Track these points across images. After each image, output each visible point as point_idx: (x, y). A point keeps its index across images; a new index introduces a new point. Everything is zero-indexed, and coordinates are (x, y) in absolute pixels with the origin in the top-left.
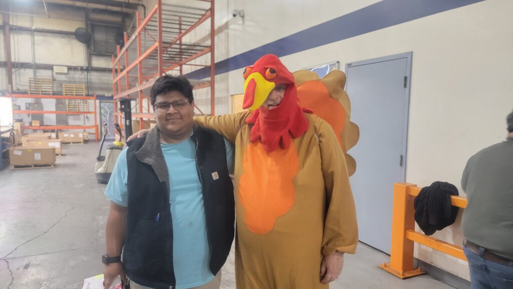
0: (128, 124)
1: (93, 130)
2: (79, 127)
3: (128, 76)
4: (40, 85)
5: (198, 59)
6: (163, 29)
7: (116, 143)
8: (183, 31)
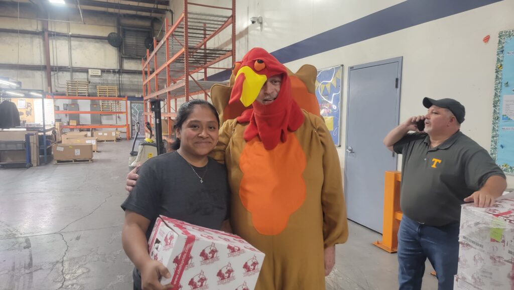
0: (158, 122)
1: (125, 129)
2: (111, 126)
3: (157, 79)
4: (77, 87)
5: (220, 62)
6: (189, 35)
7: (147, 140)
8: (207, 36)
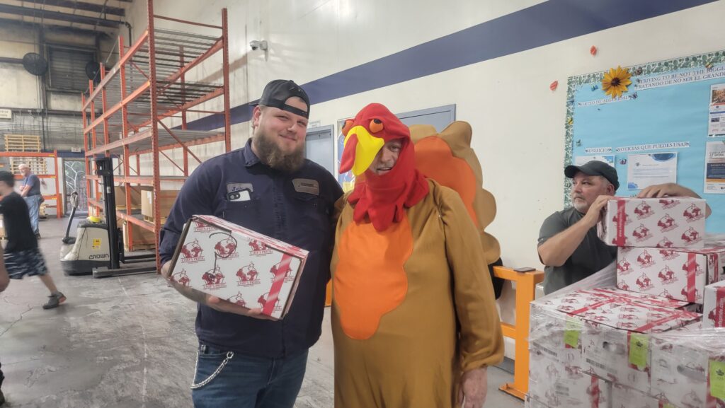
0: (108, 191)
3: (107, 124)
5: (207, 102)
6: (157, 61)
7: (91, 219)
8: (185, 64)
